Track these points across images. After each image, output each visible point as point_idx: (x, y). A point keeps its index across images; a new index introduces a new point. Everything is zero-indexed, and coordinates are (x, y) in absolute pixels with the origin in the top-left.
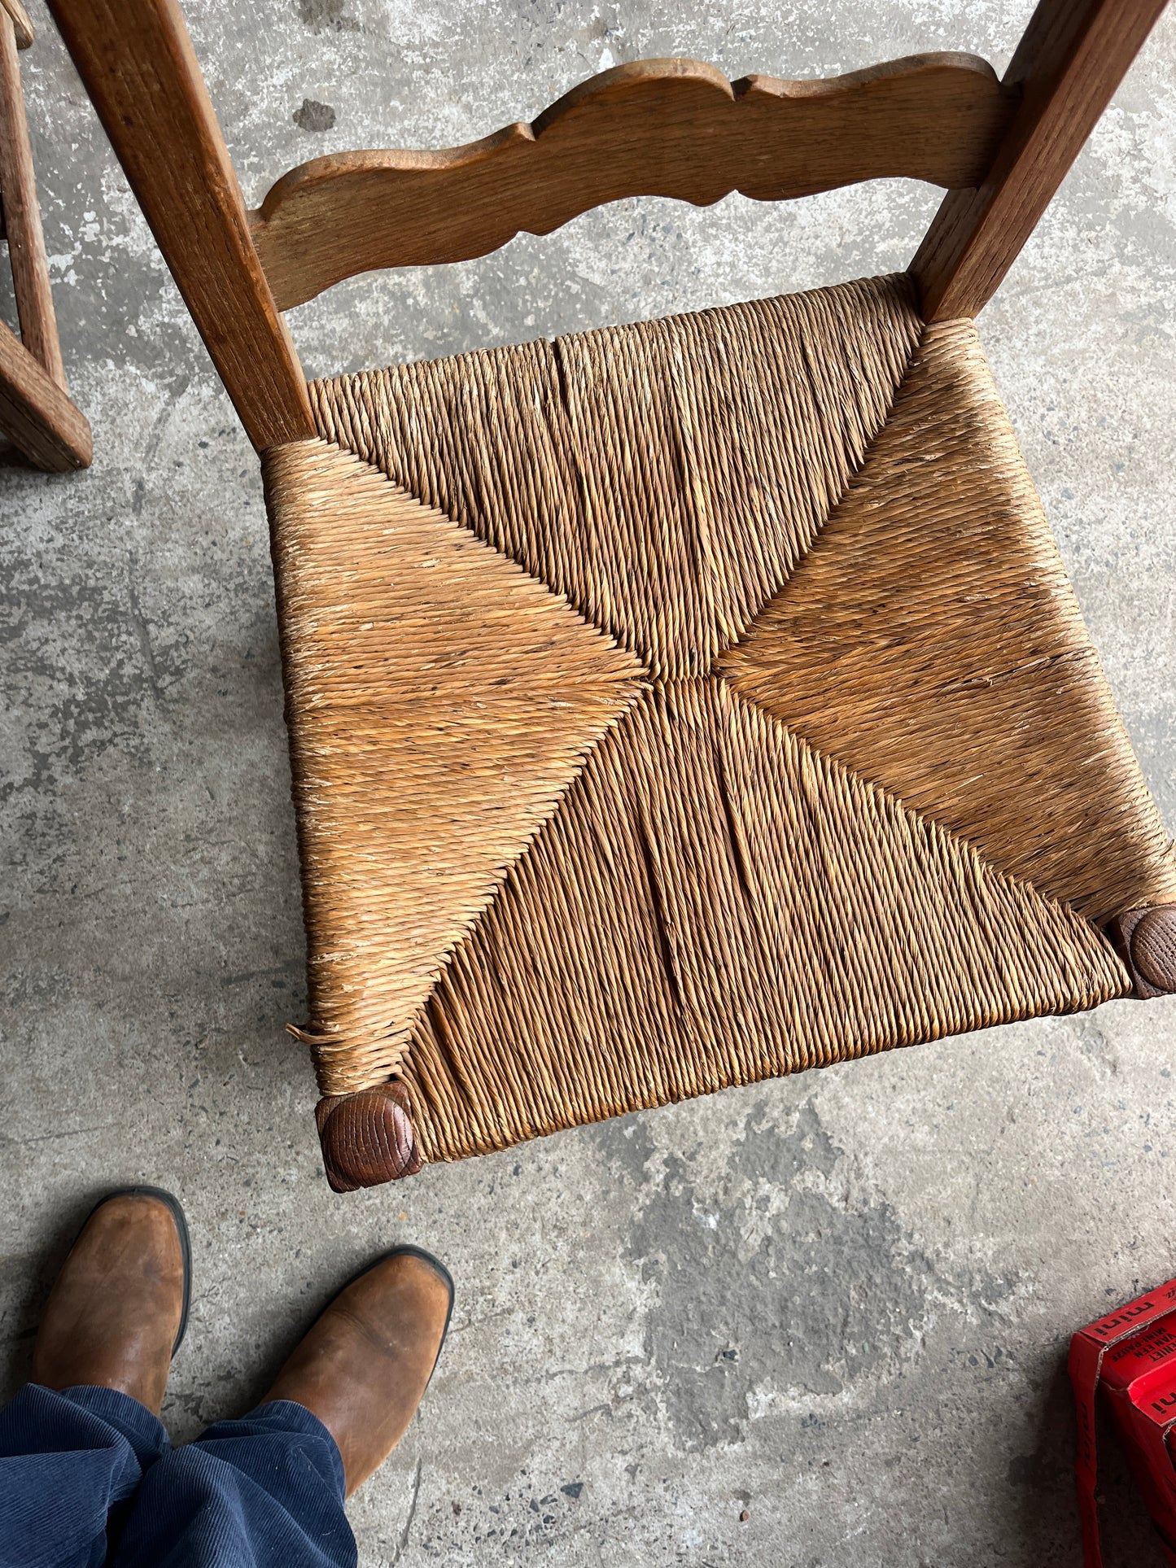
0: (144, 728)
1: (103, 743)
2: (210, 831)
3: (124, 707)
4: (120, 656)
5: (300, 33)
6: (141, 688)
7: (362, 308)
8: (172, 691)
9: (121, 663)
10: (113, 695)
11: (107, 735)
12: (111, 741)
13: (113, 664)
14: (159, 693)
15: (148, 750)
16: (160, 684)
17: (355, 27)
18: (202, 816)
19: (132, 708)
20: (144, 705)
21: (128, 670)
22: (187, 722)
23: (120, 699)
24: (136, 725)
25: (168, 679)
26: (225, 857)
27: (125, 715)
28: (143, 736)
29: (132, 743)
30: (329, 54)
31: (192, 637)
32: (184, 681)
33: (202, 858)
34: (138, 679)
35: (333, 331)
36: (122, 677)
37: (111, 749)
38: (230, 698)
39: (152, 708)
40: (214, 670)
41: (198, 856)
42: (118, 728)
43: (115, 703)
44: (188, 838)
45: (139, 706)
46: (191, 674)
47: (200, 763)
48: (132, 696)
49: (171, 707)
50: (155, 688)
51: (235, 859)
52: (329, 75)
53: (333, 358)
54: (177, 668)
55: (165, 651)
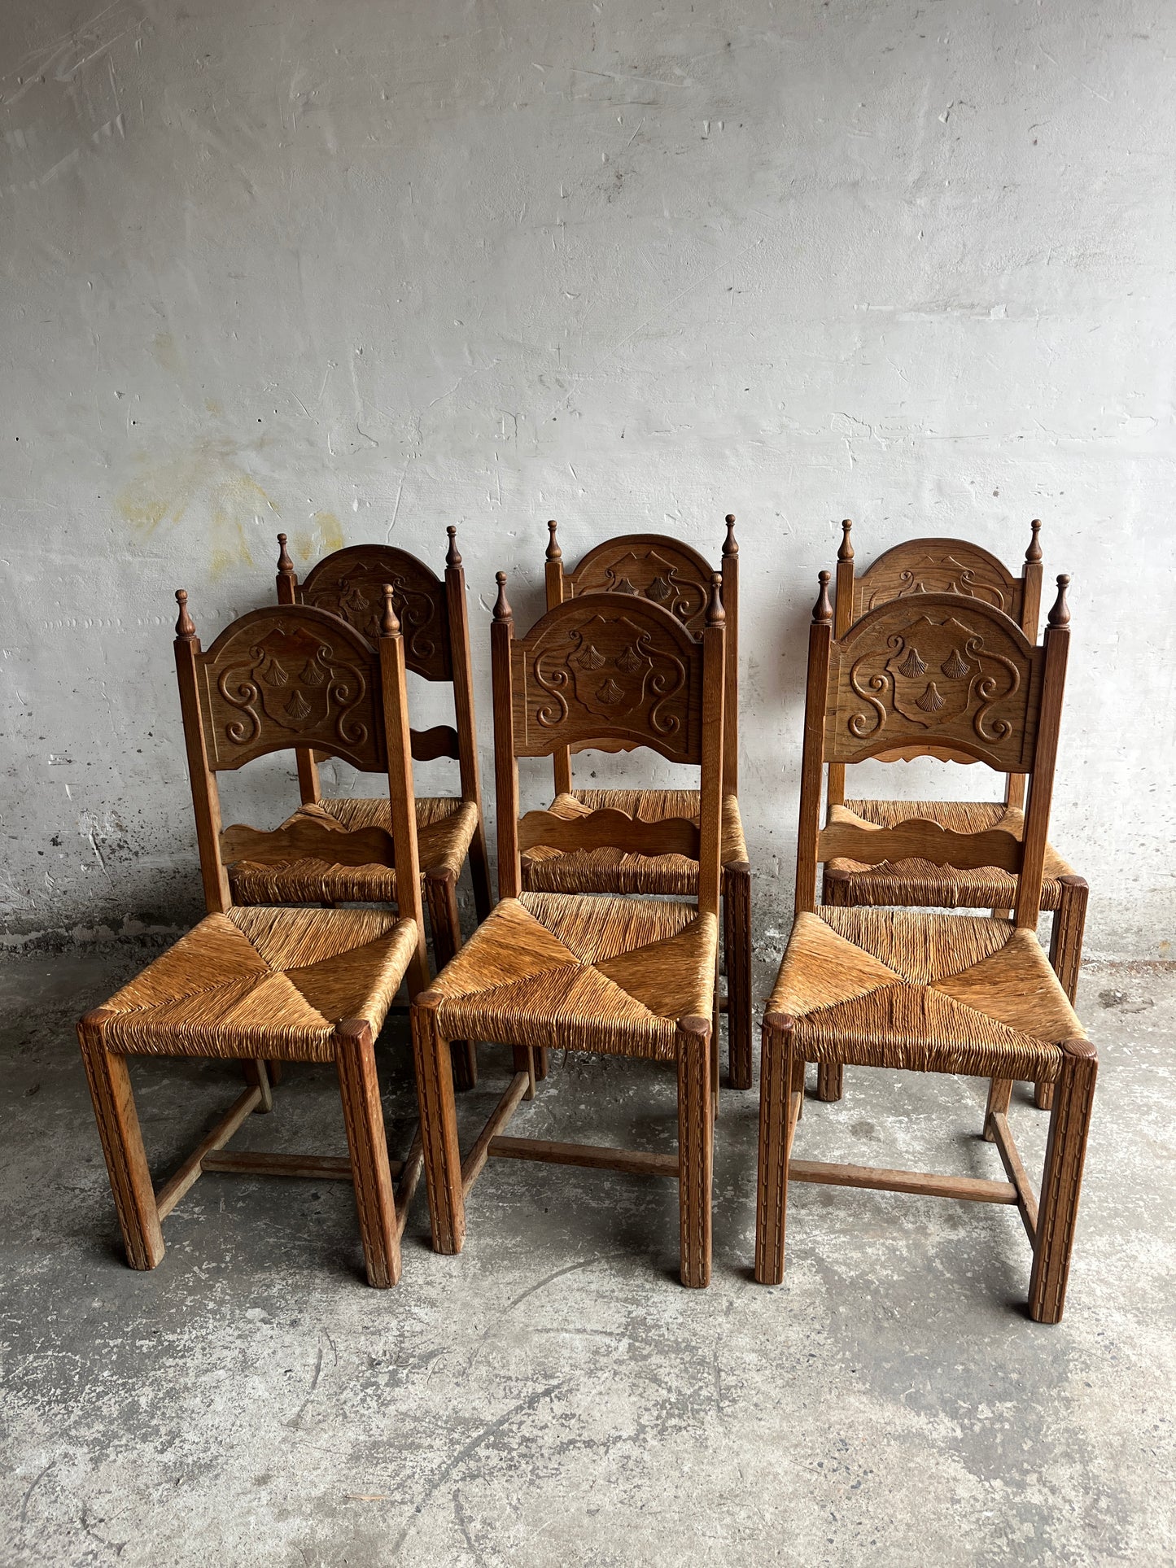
0: (707, 1426)
1: (680, 1428)
2: (737, 1496)
3: (698, 1411)
4: (701, 1384)
5: (850, 1139)
6: (710, 1404)
7: (869, 1250)
8: (729, 1410)
9: (701, 1388)
10: (692, 1403)
11: (684, 1424)
12: (685, 1428)
13: (696, 1387)
14: (720, 1409)
15: (706, 1439)
16: (722, 1405)
17: (879, 1140)
18: (733, 1486)
19: (702, 1414)
20: (710, 1413)
21: (704, 1393)
22: (734, 1430)
23: (696, 1407)
24: (703, 1423)
25: (727, 1403)
26: (743, 1514)
27: (697, 1416)
28: (705, 1430)
29: (698, 1433)
30: (864, 1148)
31: (746, 1384)
32: (737, 1406)
33: (728, 1511)
34: (709, 1399)
35: (852, 1257)
36: (700, 1395)
37: (684, 1432)
38: (763, 1423)
39: (714, 1417)
40: (756, 1405)
41: (726, 1509)
42: (691, 1422)
43: (692, 1408)
44: (721, 1496)
45: (706, 1413)
46: (741, 1404)
47: (738, 1454)
48: (703, 1407)
49: (726, 1419)
50: (718, 1406)
51: (749, 1517)
52: (863, 1156)
53: (851, 1269)
54: (734, 1399)
55: (728, 1388)
